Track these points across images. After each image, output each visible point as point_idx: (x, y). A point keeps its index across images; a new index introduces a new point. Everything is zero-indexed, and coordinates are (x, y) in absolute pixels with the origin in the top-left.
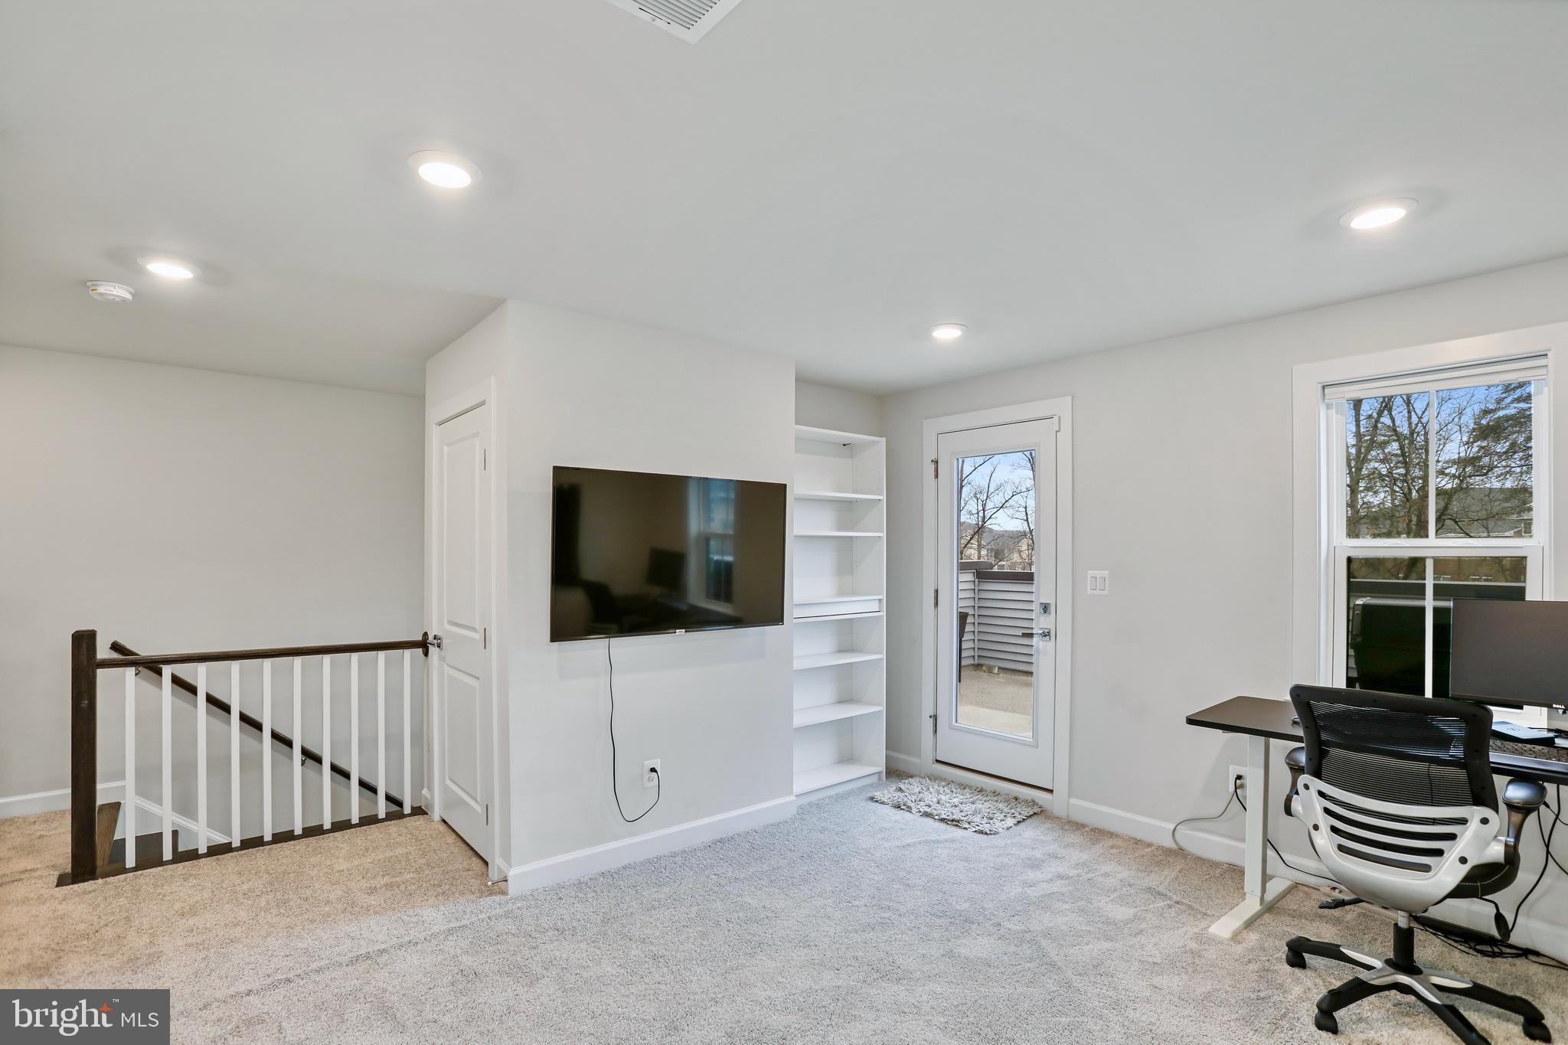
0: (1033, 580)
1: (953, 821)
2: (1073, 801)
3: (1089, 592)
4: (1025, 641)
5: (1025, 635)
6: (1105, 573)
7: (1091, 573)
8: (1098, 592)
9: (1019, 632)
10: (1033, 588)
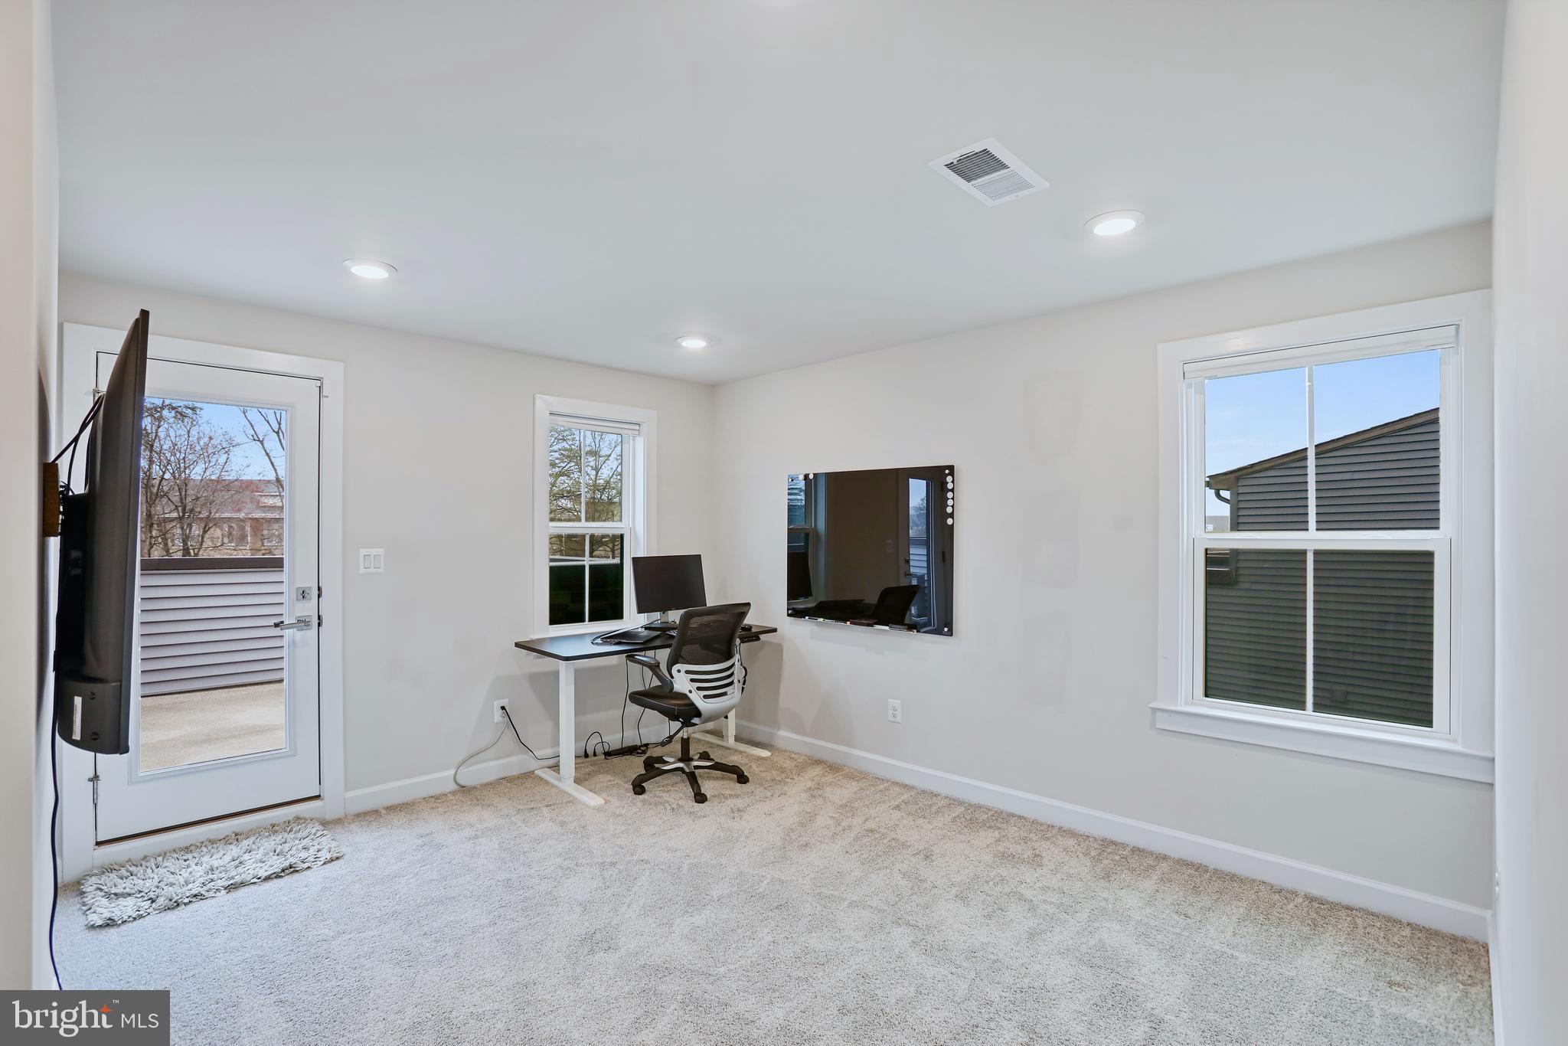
0: (283, 567)
1: (283, 871)
2: (350, 794)
3: (362, 570)
4: (277, 632)
5: (276, 625)
6: (381, 551)
7: (363, 552)
8: (372, 570)
9: (272, 621)
10: (284, 576)
